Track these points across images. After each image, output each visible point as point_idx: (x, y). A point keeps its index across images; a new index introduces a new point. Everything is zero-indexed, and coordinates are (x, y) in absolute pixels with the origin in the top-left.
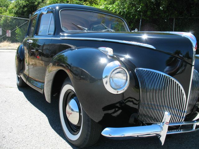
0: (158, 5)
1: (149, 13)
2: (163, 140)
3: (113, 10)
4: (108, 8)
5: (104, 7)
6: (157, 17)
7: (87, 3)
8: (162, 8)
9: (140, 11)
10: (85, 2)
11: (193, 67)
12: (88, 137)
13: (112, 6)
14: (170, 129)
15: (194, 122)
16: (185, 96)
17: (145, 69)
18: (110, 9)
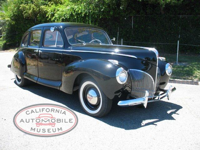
0: (119, 5)
1: (111, 13)
2: (145, 106)
3: (79, 11)
4: (74, 8)
5: (70, 8)
6: (118, 16)
7: (52, 3)
8: (122, 8)
9: (103, 12)
10: (50, 2)
11: (157, 67)
12: (106, 109)
13: (77, 7)
14: (149, 100)
15: (159, 95)
16: (154, 83)
17: (133, 70)
18: (75, 10)
